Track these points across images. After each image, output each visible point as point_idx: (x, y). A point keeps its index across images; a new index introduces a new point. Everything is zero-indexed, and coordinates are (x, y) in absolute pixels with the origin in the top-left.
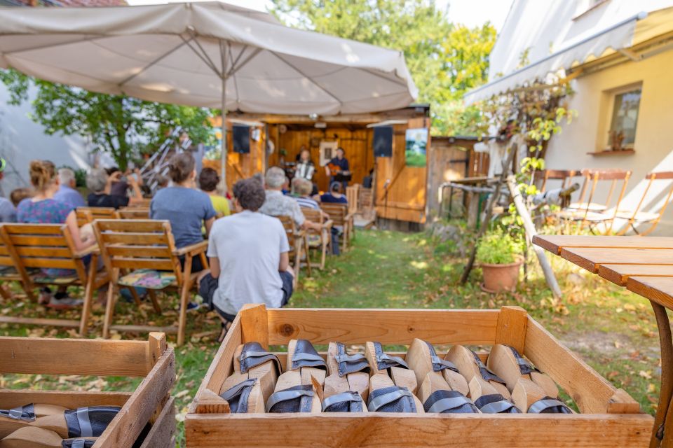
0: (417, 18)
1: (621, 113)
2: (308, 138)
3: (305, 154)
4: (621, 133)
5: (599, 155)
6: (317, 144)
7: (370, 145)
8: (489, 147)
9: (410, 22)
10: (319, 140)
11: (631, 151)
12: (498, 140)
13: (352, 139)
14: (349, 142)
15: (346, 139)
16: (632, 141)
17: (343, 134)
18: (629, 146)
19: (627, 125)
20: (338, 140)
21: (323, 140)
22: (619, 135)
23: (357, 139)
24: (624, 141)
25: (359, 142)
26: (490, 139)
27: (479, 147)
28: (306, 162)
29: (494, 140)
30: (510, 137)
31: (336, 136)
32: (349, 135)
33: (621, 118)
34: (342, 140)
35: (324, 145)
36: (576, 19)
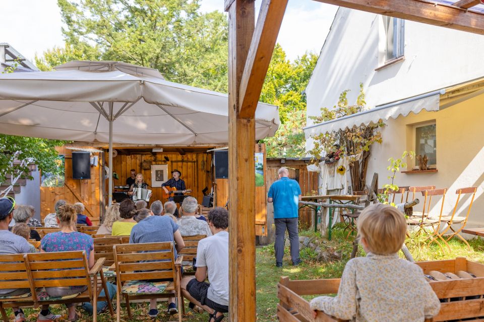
0: (214, 42)
1: (422, 141)
2: (138, 162)
3: (139, 177)
4: (425, 157)
5: (410, 173)
6: (148, 167)
7: (200, 167)
8: (320, 168)
9: (207, 46)
10: (150, 163)
11: (434, 170)
12: (328, 162)
13: (183, 161)
14: (180, 164)
15: (177, 161)
16: (434, 162)
17: (173, 157)
18: (432, 166)
19: (428, 150)
20: (169, 163)
21: (154, 163)
22: (424, 159)
23: (187, 162)
24: (428, 163)
25: (189, 164)
26: (320, 161)
27: (311, 168)
28: (140, 184)
29: (324, 162)
30: (338, 159)
31: (167, 159)
32: (180, 157)
33: (423, 145)
34: (172, 162)
35: (155, 168)
36: (378, 70)
